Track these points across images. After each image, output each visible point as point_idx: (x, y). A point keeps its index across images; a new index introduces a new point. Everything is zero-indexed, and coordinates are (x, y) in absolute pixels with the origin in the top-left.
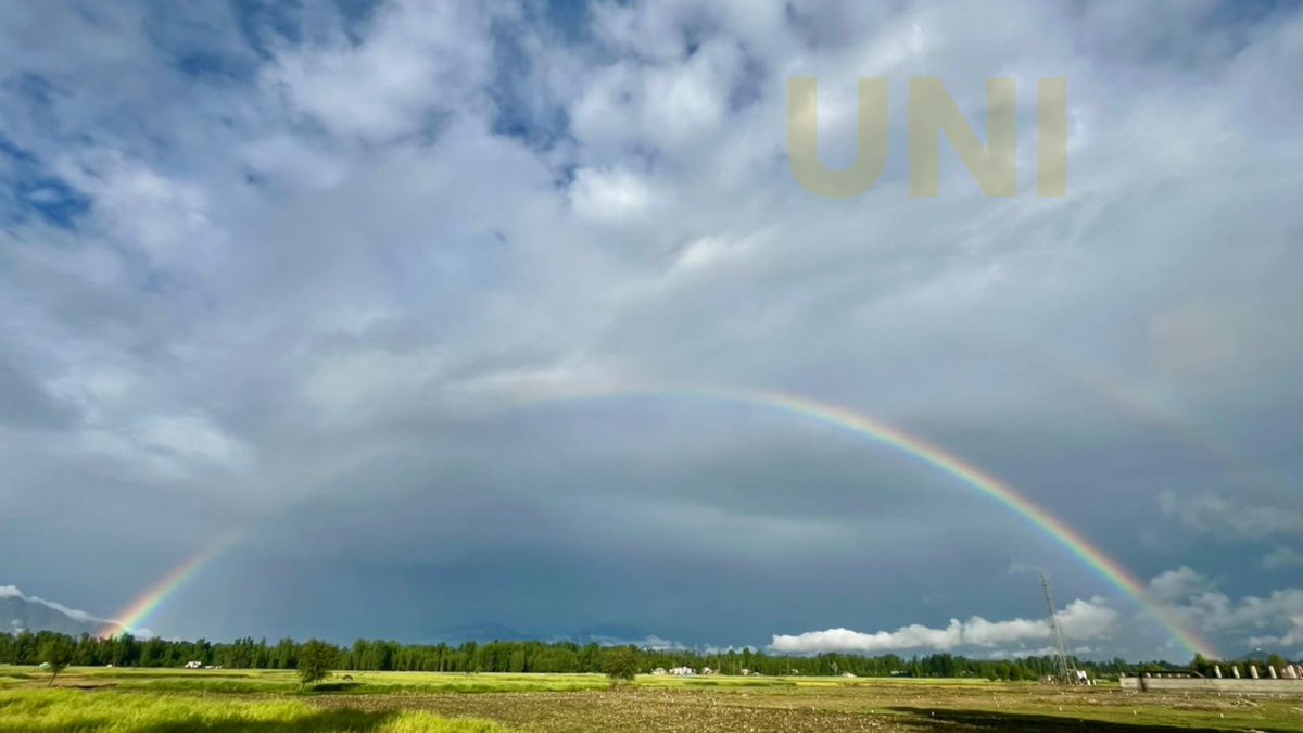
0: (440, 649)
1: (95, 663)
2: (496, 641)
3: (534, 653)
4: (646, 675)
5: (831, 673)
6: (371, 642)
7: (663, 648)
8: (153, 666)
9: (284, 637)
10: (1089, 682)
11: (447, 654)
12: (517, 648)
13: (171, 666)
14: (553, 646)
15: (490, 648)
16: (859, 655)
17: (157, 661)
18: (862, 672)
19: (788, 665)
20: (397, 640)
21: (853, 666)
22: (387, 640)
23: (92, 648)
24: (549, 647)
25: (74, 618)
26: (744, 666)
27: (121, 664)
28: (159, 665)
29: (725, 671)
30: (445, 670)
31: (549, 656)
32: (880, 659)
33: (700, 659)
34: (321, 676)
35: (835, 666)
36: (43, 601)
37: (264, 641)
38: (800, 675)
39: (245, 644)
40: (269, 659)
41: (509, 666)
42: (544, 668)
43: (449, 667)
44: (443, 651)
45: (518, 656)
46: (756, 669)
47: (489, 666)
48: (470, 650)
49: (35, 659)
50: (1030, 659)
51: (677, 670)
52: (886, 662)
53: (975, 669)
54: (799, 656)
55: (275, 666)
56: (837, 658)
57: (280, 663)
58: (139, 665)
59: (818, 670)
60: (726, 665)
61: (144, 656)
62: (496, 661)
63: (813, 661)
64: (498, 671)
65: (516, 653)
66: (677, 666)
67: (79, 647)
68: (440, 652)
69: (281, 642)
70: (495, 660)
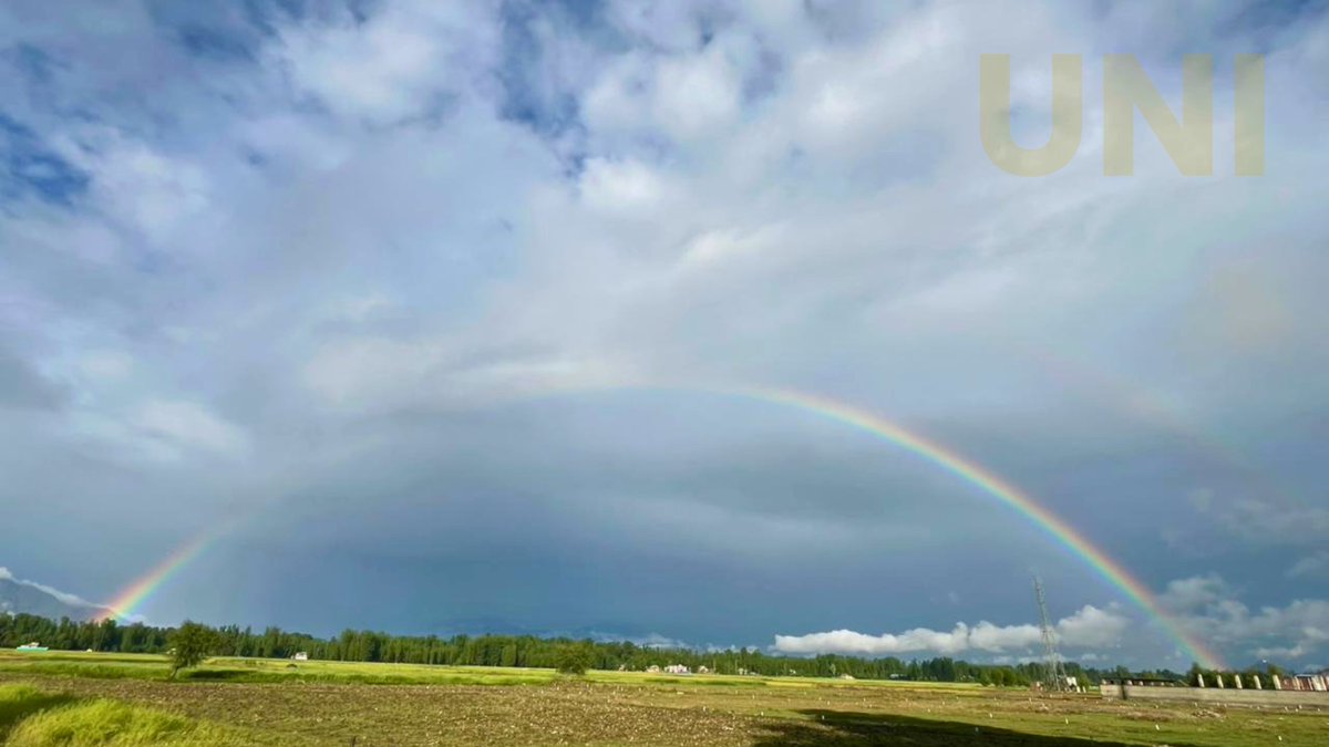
0: (431, 642)
1: (75, 647)
2: (488, 635)
3: (527, 647)
4: (641, 672)
5: (829, 674)
6: (360, 632)
7: (660, 646)
8: (135, 652)
9: (271, 625)
10: (1078, 689)
11: (438, 646)
12: (509, 642)
13: (153, 652)
14: (546, 641)
15: (480, 641)
16: (859, 657)
17: (139, 647)
18: (860, 675)
19: (785, 666)
20: (386, 632)
21: (852, 667)
22: (376, 632)
23: (72, 632)
24: (543, 642)
25: (65, 602)
26: (740, 666)
27: (101, 649)
28: (141, 651)
29: (721, 670)
30: (435, 662)
31: (542, 651)
32: (880, 661)
33: (696, 657)
34: (194, 662)
35: (833, 667)
36: (36, 585)
37: (249, 629)
38: (797, 676)
39: (230, 632)
40: (254, 647)
41: (500, 660)
42: (536, 663)
43: (439, 660)
44: (433, 644)
45: (509, 651)
46: (753, 669)
47: (480, 659)
48: (461, 643)
49: (12, 642)
50: (1032, 665)
51: (671, 668)
52: (887, 665)
53: (974, 674)
54: (798, 657)
55: (261, 655)
56: (836, 660)
57: (267, 652)
58: (119, 651)
59: (816, 671)
60: (721, 664)
61: (126, 640)
62: (488, 654)
63: (811, 662)
64: (490, 665)
65: (507, 647)
66: (674, 664)
67: (58, 630)
68: (430, 645)
69: (268, 630)
70: (486, 653)
